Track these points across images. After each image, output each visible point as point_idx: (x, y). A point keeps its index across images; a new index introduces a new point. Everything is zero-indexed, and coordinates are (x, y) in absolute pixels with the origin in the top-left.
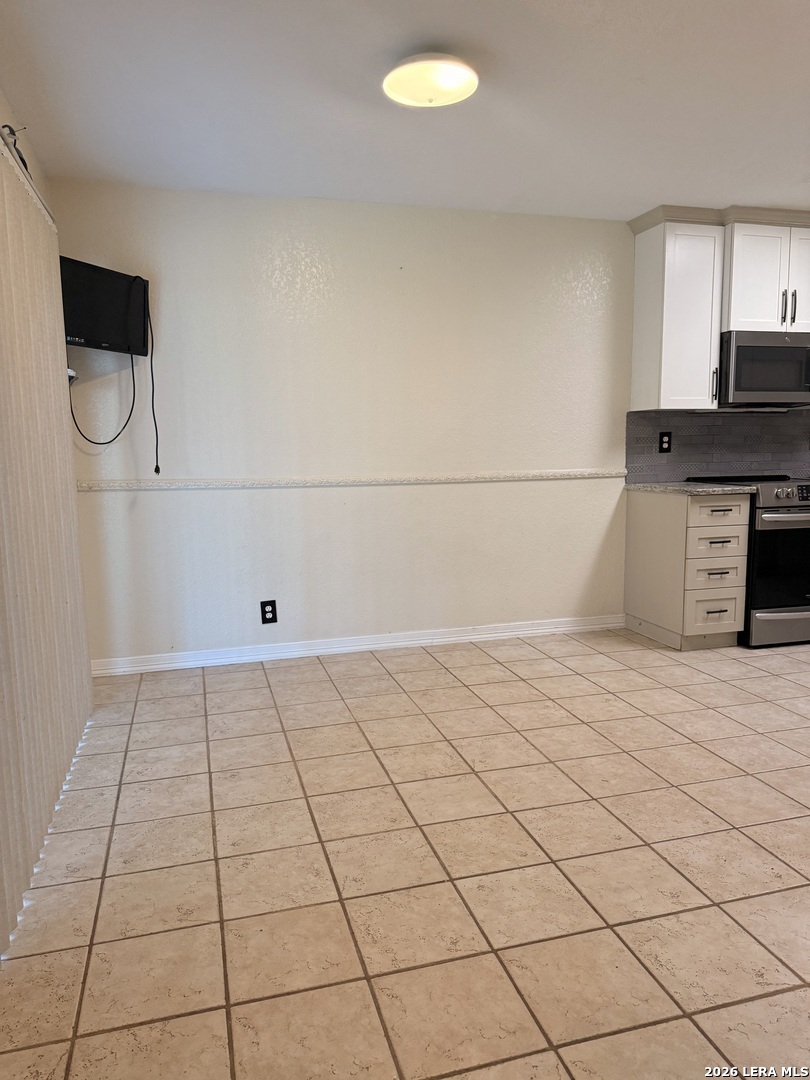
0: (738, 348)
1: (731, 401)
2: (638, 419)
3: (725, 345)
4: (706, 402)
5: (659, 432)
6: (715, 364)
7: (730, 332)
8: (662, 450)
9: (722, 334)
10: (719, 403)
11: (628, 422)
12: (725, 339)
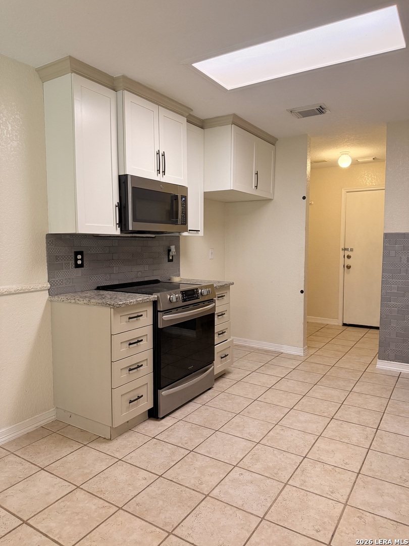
0: (133, 188)
1: (130, 229)
2: (56, 241)
3: (123, 185)
4: (111, 228)
5: (73, 251)
6: (116, 200)
7: (126, 175)
8: (77, 266)
9: (120, 176)
10: (121, 230)
11: (47, 243)
12: (122, 181)
